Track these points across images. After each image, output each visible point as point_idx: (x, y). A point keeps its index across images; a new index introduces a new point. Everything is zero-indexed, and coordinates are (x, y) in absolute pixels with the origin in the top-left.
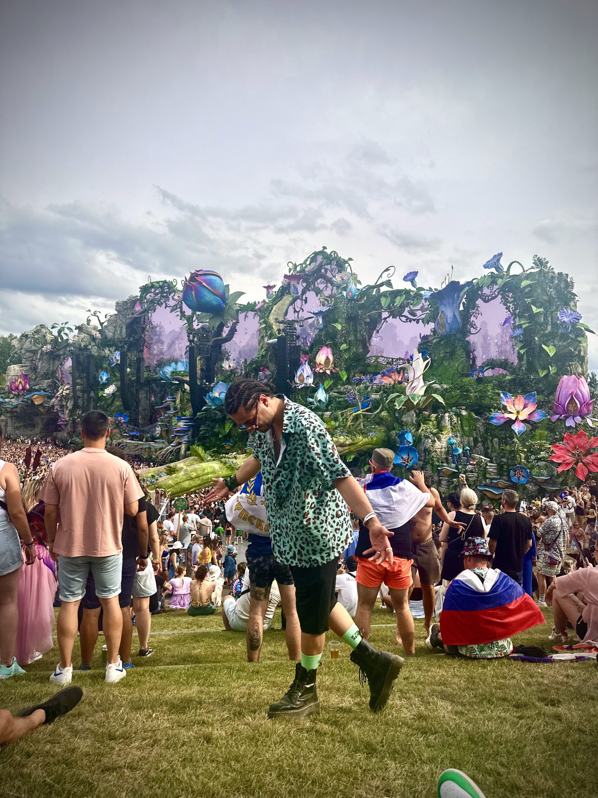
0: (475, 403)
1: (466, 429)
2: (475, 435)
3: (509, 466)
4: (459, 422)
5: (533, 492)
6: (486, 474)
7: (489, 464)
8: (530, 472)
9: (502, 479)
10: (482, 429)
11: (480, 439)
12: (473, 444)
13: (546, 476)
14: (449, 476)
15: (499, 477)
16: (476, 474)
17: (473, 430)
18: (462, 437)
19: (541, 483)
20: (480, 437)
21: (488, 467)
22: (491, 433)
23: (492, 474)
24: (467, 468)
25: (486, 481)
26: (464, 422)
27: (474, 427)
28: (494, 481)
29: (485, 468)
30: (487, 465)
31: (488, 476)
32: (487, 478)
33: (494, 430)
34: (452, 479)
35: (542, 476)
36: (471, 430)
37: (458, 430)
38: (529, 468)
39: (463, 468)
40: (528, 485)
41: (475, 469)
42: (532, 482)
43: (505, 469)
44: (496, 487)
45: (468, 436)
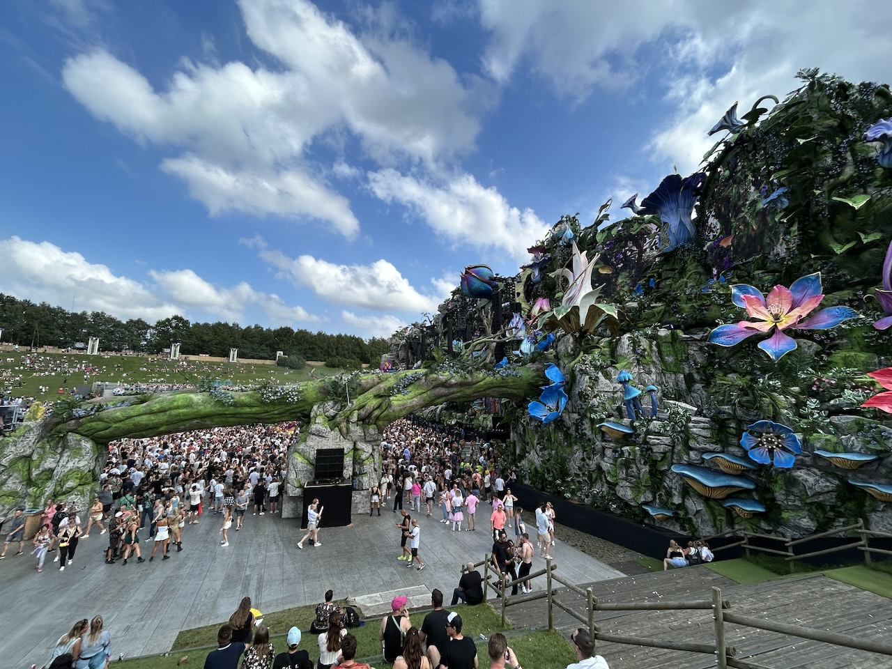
0: (692, 317)
1: (670, 359)
2: (687, 371)
3: (740, 422)
4: (655, 348)
5: (819, 494)
6: (688, 439)
7: (693, 418)
8: (805, 441)
9: (728, 453)
10: (700, 359)
11: (696, 377)
12: (684, 386)
13: (859, 453)
14: (617, 441)
15: (718, 447)
16: (666, 440)
17: (682, 361)
18: (662, 373)
19: (846, 471)
20: (698, 373)
21: (691, 424)
22: (720, 364)
23: (700, 439)
24: (651, 427)
25: (688, 455)
26: (663, 349)
27: (684, 356)
28: (706, 457)
29: (687, 428)
30: (689, 420)
31: (692, 443)
32: (692, 449)
33: (728, 359)
34: (621, 447)
35: (846, 451)
36: (679, 362)
37: (653, 362)
38: (803, 431)
39: (642, 425)
40: (801, 474)
41: (664, 427)
42: (815, 465)
43: (732, 430)
44: (713, 471)
45: (675, 373)
